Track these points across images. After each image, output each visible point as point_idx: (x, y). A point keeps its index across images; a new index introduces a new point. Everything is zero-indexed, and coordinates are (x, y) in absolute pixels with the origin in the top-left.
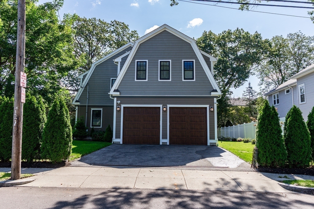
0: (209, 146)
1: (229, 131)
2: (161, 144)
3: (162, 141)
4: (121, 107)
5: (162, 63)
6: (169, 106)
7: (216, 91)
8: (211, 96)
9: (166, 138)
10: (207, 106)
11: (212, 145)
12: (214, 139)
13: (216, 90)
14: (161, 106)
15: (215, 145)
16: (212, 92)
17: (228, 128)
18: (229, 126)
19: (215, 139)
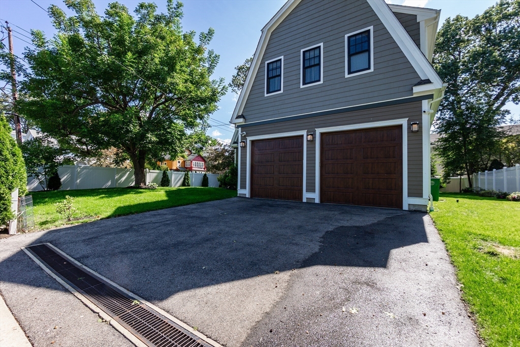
0: (407, 213)
1: (494, 178)
2: (304, 200)
3: (306, 196)
4: (246, 141)
5: (307, 54)
6: (318, 131)
7: (428, 82)
8: (414, 96)
9: (314, 191)
10: (404, 122)
11: (414, 209)
12: (420, 195)
13: (429, 80)
14: (304, 133)
15: (423, 209)
16: (416, 85)
17: (492, 173)
18: (494, 170)
19: (422, 197)
